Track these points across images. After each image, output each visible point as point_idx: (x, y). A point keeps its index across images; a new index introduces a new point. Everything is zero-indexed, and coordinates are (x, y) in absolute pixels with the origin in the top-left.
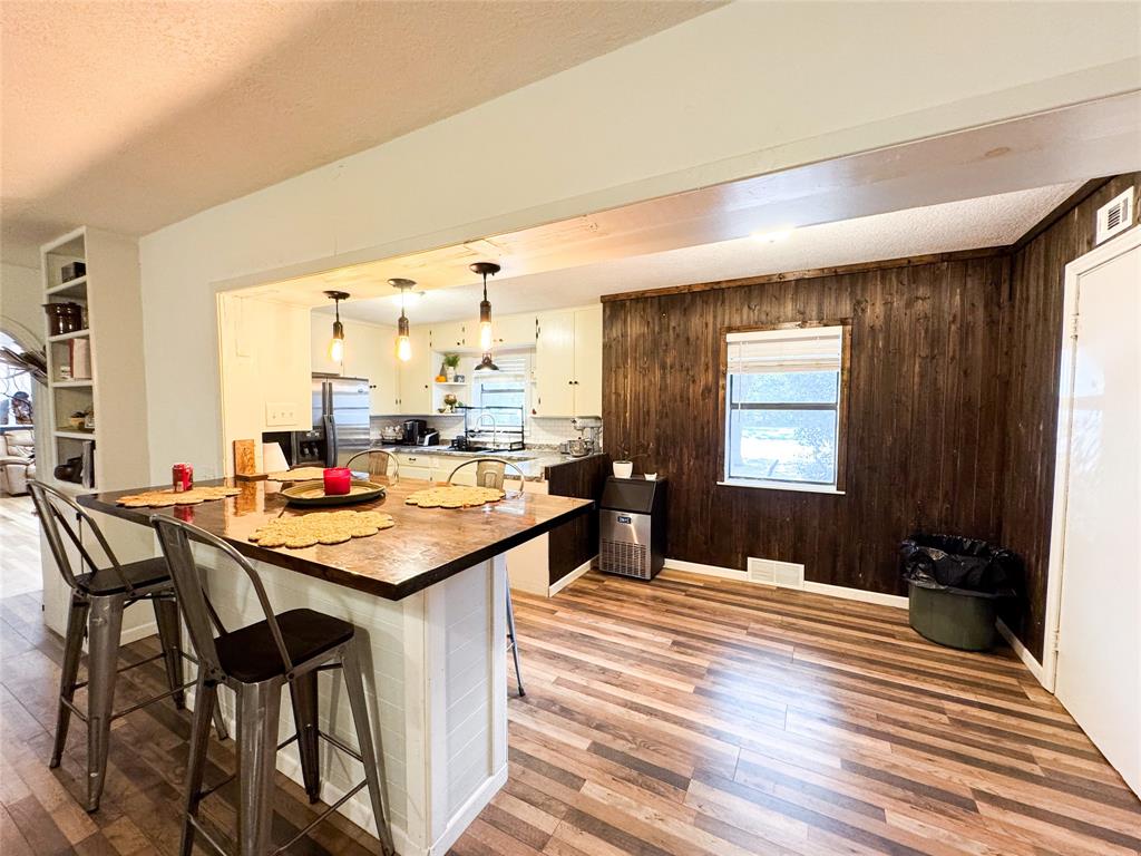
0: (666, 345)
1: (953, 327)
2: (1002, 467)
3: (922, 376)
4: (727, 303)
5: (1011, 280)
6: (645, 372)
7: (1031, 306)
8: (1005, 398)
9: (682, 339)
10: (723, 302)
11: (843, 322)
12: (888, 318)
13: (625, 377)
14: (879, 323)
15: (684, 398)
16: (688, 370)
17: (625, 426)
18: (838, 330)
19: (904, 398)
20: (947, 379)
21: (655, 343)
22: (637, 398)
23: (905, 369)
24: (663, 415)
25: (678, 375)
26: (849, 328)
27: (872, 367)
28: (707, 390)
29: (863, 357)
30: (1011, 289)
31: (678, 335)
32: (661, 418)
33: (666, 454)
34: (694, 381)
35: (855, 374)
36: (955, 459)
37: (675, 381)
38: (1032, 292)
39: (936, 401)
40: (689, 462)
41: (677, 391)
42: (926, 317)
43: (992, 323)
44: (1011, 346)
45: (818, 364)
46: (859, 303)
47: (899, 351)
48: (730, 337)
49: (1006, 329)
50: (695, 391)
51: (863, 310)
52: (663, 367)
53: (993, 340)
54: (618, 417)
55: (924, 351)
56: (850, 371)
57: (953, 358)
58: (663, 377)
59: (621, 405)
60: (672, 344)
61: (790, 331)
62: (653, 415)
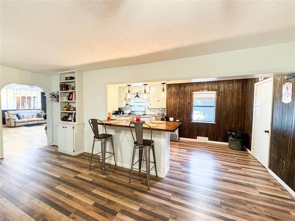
0: (180, 94)
1: (236, 92)
2: (244, 118)
3: (230, 101)
4: (193, 86)
5: (246, 84)
6: (176, 99)
7: (249, 89)
8: (245, 105)
9: (184, 93)
10: (192, 86)
11: (216, 90)
12: (224, 90)
13: (171, 100)
14: (223, 91)
15: (184, 105)
16: (185, 99)
17: (171, 110)
18: (215, 92)
19: (227, 105)
20: (235, 101)
21: (178, 93)
22: (174, 104)
23: (227, 99)
24: (179, 108)
25: (183, 100)
26: (217, 92)
27: (221, 99)
28: (189, 103)
29: (220, 97)
30: (246, 85)
31: (183, 92)
32: (179, 109)
33: (180, 116)
34: (186, 101)
35: (218, 100)
36: (236, 116)
37: (182, 101)
38: (249, 86)
39: (233, 105)
40: (185, 118)
41: (183, 103)
42: (231, 90)
43: (243, 91)
44: (246, 96)
45: (211, 98)
46: (219, 87)
47: (226, 96)
48: (194, 93)
49: (245, 93)
50: (186, 103)
51: (220, 88)
52: (180, 98)
53: (243, 95)
54: (170, 108)
55: (231, 96)
56: (217, 100)
57: (236, 98)
58: (180, 100)
59: (170, 106)
60: (181, 94)
61: (205, 92)
62: (177, 108)
